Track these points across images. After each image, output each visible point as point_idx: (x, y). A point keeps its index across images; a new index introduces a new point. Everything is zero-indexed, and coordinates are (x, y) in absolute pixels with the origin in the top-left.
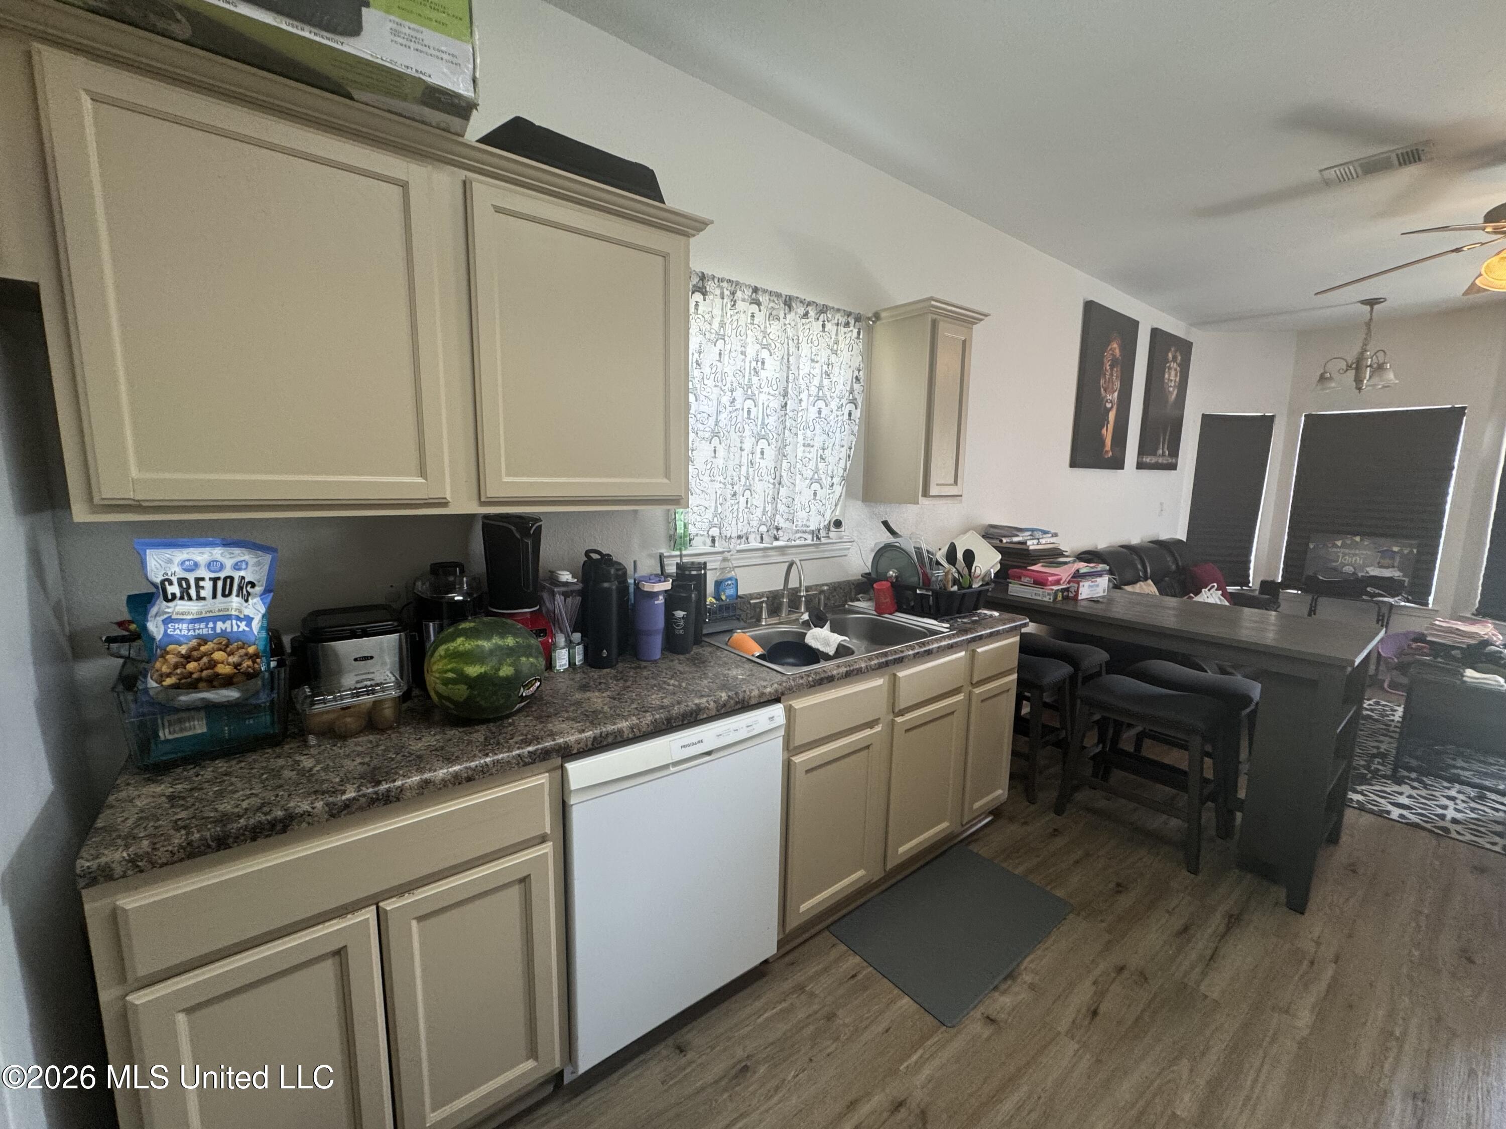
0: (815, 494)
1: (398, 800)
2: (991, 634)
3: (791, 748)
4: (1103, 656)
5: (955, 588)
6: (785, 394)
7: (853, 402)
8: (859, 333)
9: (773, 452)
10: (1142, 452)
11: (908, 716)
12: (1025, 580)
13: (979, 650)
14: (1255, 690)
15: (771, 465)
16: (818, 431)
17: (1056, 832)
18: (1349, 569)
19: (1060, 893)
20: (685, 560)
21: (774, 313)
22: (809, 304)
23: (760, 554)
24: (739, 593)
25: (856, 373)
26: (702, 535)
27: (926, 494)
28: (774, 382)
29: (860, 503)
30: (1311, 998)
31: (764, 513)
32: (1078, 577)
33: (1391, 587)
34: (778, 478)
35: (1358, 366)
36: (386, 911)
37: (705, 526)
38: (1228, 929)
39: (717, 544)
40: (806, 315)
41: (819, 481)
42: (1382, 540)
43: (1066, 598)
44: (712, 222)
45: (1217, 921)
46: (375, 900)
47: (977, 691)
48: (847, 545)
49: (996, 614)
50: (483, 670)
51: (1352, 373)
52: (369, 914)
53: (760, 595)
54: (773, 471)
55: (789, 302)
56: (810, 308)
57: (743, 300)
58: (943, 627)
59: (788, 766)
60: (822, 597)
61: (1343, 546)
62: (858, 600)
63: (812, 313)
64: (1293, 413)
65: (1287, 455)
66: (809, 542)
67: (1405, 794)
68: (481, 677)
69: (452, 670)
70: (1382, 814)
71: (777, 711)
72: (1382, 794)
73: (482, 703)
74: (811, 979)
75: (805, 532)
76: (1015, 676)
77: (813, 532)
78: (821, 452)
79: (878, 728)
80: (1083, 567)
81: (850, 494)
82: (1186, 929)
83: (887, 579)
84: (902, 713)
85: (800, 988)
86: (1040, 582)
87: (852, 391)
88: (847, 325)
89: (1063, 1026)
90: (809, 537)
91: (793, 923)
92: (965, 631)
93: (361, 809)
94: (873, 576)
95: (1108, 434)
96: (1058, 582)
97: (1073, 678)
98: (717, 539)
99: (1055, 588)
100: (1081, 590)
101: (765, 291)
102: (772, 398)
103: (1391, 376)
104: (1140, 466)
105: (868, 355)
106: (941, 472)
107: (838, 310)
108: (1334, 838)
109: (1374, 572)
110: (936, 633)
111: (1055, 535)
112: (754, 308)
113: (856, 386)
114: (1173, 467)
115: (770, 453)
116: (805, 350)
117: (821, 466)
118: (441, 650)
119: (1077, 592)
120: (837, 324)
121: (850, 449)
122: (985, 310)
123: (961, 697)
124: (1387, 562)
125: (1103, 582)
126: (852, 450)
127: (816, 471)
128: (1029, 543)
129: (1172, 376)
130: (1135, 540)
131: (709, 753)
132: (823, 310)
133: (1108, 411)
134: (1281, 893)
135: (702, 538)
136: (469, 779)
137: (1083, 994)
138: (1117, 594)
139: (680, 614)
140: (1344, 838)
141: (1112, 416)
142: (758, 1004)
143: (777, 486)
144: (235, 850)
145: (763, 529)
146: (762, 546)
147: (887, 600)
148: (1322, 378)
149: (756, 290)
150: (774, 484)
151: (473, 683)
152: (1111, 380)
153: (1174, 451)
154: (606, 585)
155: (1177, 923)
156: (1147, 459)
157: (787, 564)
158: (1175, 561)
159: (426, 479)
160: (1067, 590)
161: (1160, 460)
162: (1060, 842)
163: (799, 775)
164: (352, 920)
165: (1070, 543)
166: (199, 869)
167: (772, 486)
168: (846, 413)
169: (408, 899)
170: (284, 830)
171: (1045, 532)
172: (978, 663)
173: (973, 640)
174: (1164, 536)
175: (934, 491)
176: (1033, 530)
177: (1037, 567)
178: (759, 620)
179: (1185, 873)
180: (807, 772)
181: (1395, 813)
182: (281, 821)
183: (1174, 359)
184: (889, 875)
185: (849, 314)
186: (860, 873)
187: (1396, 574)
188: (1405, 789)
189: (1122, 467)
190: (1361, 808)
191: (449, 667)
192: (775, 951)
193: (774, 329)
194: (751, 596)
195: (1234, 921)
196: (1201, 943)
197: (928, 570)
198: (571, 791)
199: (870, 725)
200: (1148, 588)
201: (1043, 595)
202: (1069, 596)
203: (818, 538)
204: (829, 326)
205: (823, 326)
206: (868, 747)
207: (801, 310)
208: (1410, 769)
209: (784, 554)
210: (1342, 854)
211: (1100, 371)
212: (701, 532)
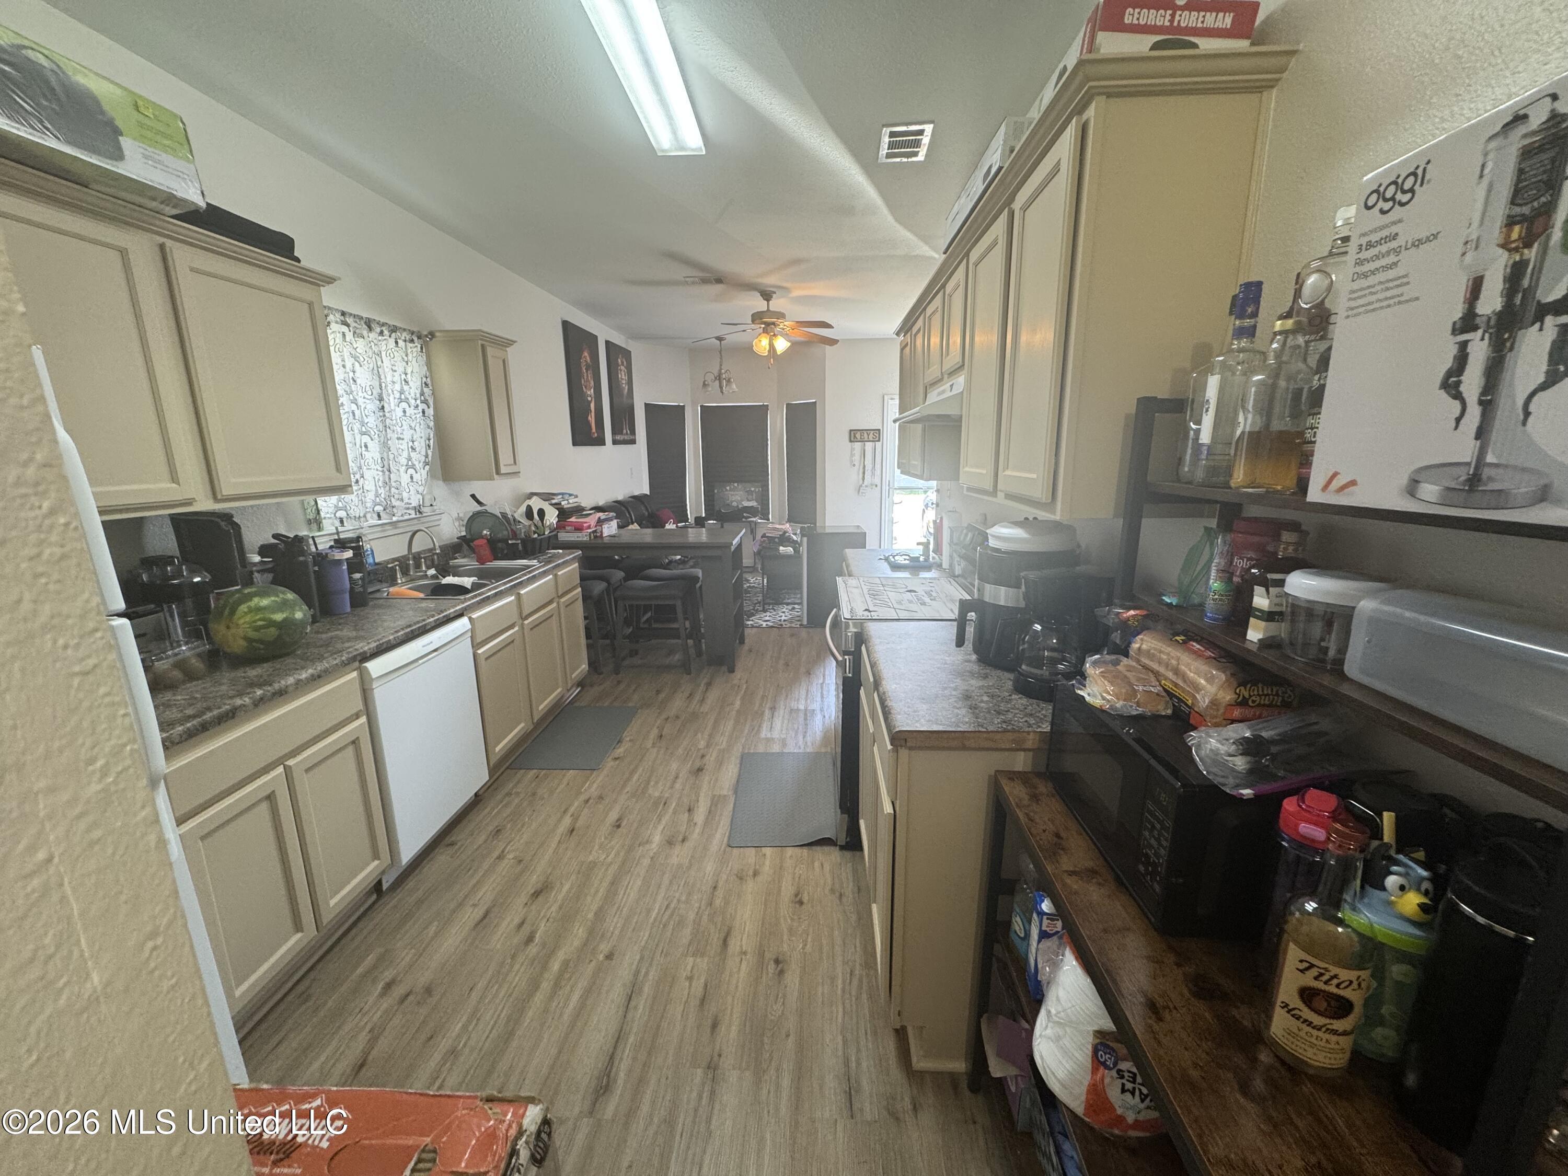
0: (412, 477)
1: (286, 693)
2: (563, 563)
3: (476, 646)
4: (621, 574)
5: (536, 536)
6: (381, 399)
7: (425, 402)
8: (422, 348)
9: (377, 445)
10: (614, 433)
11: (530, 620)
12: (568, 528)
13: (559, 573)
14: (699, 572)
15: (377, 456)
16: (405, 427)
17: (619, 682)
18: (735, 504)
19: (630, 705)
20: (342, 536)
21: (357, 331)
22: (383, 325)
23: (379, 529)
24: (377, 561)
25: (424, 379)
26: (330, 518)
27: (498, 472)
28: (368, 388)
29: (441, 483)
30: (739, 698)
31: (377, 495)
32: (600, 522)
33: (752, 511)
34: (386, 466)
35: (719, 378)
36: (290, 767)
37: (332, 510)
38: (707, 689)
39: (345, 524)
40: (381, 333)
41: (413, 467)
42: (748, 485)
43: (596, 537)
44: (340, 279)
45: (702, 687)
46: (280, 761)
47: (563, 600)
48: (438, 517)
49: (561, 551)
50: (285, 616)
51: (717, 382)
52: (280, 769)
53: (394, 560)
54: (380, 461)
55: (369, 324)
56: (384, 328)
57: (337, 322)
58: (535, 562)
59: (475, 656)
60: (436, 557)
61: (731, 490)
62: (456, 558)
63: (386, 332)
64: (694, 404)
65: (695, 428)
66: (413, 516)
67: (767, 616)
68: (285, 620)
69: (260, 620)
70: (760, 627)
71: (464, 621)
72: (760, 619)
73: (288, 639)
74: (513, 788)
75: (408, 509)
76: (580, 589)
77: (415, 508)
78: (411, 444)
79: (516, 629)
80: (602, 515)
81: (432, 475)
82: (690, 695)
83: (482, 537)
84: (527, 617)
85: (509, 794)
86: (579, 528)
87: (422, 394)
88: (412, 341)
89: (649, 744)
90: (413, 512)
91: (493, 761)
92: (549, 562)
93: (270, 700)
94: (468, 537)
95: (592, 419)
96: (589, 527)
97: (607, 590)
98: (345, 520)
99: (589, 531)
100: (604, 530)
101: (351, 314)
102: (368, 401)
103: (734, 386)
104: (615, 442)
105: (429, 364)
106: (505, 457)
107: (405, 330)
108: (742, 642)
109: (746, 504)
110: (529, 567)
111: (576, 497)
112: (345, 329)
113: (426, 390)
114: (633, 442)
115: (374, 446)
116: (387, 363)
117: (413, 454)
118: (243, 608)
119: (602, 532)
120: (405, 341)
121: (429, 440)
122: (514, 339)
123: (554, 605)
124: (750, 497)
125: (614, 524)
126: (432, 441)
127: (409, 459)
128: (563, 503)
129: (623, 376)
130: (620, 498)
131: (435, 650)
132: (394, 330)
133: (590, 402)
134: (725, 668)
135: (330, 521)
136: (319, 677)
137: (655, 732)
138: (623, 531)
139: (357, 576)
140: (746, 641)
141: (592, 405)
142: (486, 811)
143: (387, 473)
144: (211, 731)
145: (379, 508)
146: (380, 522)
147: (486, 552)
148: (705, 385)
149: (343, 314)
150: (383, 471)
151: (281, 625)
152: (588, 381)
153: (633, 432)
154: (301, 559)
155: (687, 694)
156: (618, 437)
157: (410, 534)
158: (647, 510)
159: (179, 484)
160: (595, 531)
161: (626, 437)
162: (622, 686)
163: (482, 662)
164: (273, 774)
165: (587, 502)
166: (195, 746)
167: (381, 473)
168: (421, 410)
169: (299, 758)
170: (233, 717)
171: (570, 495)
172: (560, 581)
173: (554, 568)
174: (637, 493)
175: (503, 470)
176: (563, 494)
177: (573, 519)
178: (395, 579)
179: (685, 676)
180: (486, 659)
181: (764, 624)
182: (231, 710)
183: (622, 363)
184: (537, 725)
185: (413, 333)
186: (522, 725)
187: (753, 504)
188: (768, 614)
189: (604, 444)
190: (753, 626)
191: (258, 617)
192: (487, 778)
193: (360, 344)
194: (388, 562)
195: (709, 684)
196: (697, 697)
197: (513, 527)
198: (372, 680)
199: (511, 627)
200: (635, 526)
201: (583, 537)
202: (597, 535)
203: (420, 513)
204: (401, 343)
205: (397, 343)
206: (513, 641)
207: (378, 330)
208: (769, 604)
209: (396, 528)
210: (746, 647)
211: (580, 375)
212: (328, 516)
